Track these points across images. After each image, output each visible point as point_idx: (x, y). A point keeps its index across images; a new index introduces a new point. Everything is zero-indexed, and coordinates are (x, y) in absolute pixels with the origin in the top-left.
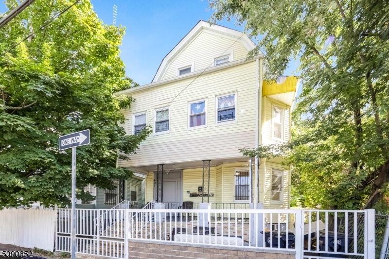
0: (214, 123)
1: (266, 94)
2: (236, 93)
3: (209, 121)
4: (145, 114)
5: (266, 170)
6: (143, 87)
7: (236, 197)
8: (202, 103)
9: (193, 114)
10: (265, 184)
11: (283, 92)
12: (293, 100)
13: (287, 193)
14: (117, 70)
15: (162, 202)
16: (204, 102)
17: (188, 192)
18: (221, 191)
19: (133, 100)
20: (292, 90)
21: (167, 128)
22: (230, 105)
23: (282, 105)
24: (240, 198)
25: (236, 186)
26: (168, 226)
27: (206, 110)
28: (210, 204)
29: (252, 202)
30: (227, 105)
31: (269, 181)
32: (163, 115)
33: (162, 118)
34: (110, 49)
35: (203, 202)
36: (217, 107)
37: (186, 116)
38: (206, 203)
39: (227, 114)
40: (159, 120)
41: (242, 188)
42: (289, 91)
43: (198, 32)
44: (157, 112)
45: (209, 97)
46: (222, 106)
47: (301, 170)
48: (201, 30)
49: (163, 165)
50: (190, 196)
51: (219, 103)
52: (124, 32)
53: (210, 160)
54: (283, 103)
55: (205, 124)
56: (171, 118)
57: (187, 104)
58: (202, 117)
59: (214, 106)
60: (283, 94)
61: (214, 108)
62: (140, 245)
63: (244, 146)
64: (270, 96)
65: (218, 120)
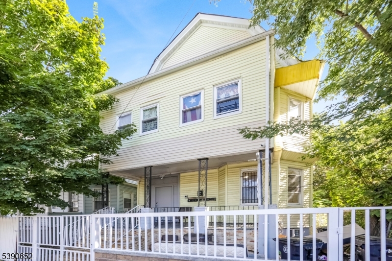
0: (212, 116)
1: (280, 84)
2: (240, 80)
3: (206, 114)
4: (130, 114)
5: (280, 169)
6: (127, 84)
7: (243, 200)
8: (197, 96)
9: (187, 108)
10: (280, 185)
11: (302, 81)
12: (316, 86)
13: (308, 194)
14: (92, 64)
15: (150, 207)
16: (200, 93)
17: (186, 197)
18: (225, 195)
19: (116, 100)
20: (314, 77)
21: (156, 127)
22: (232, 94)
23: (300, 97)
24: (247, 201)
25: (243, 188)
26: (156, 232)
27: (202, 103)
28: (208, 208)
29: (262, 204)
30: (229, 95)
31: (285, 181)
32: (151, 113)
33: (150, 116)
34: (78, 38)
35: (199, 206)
36: (216, 98)
37: (178, 111)
38: (203, 207)
39: (228, 105)
40: (147, 119)
41: (250, 190)
42: (310, 79)
43: (196, 27)
44: (144, 111)
45: (206, 88)
46: (223, 97)
47: (328, 163)
48: (199, 25)
49: (151, 167)
50: (188, 201)
51: (218, 94)
52: (102, 25)
53: (207, 159)
54: (302, 95)
55: (200, 118)
56: (160, 116)
57: (178, 99)
58: (197, 111)
59: (212, 97)
60: (303, 82)
61: (212, 99)
62: (108, 257)
63: (245, 125)
64: (286, 87)
65: (218, 112)
